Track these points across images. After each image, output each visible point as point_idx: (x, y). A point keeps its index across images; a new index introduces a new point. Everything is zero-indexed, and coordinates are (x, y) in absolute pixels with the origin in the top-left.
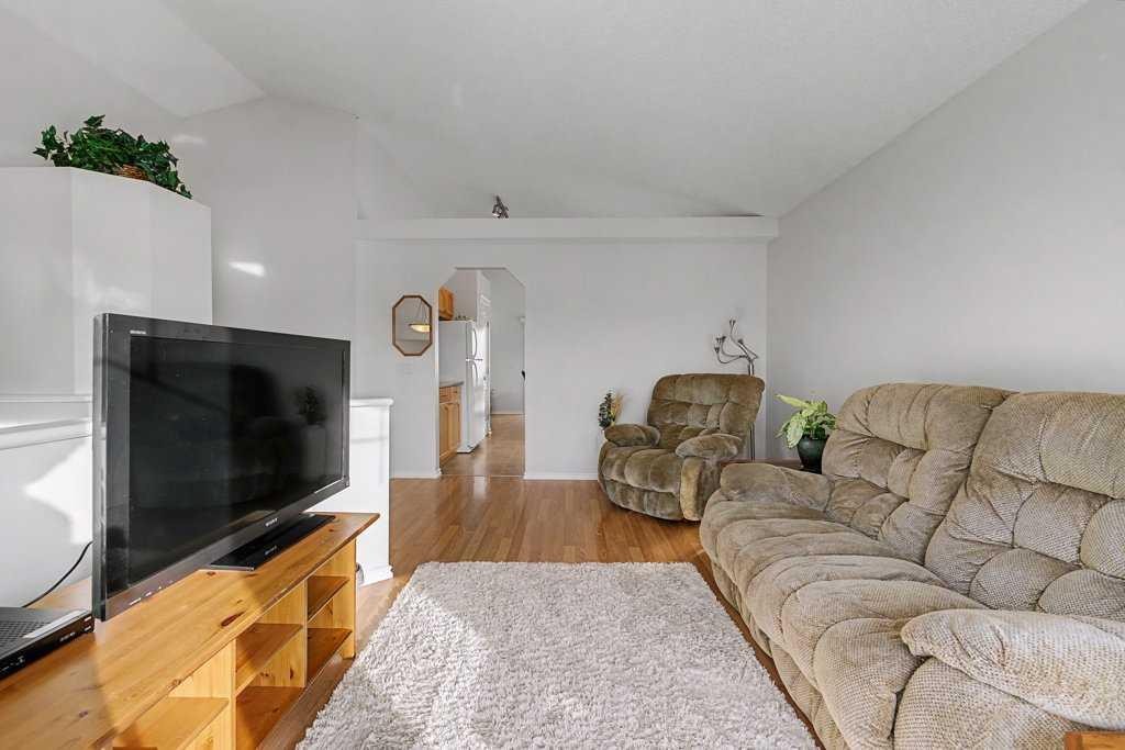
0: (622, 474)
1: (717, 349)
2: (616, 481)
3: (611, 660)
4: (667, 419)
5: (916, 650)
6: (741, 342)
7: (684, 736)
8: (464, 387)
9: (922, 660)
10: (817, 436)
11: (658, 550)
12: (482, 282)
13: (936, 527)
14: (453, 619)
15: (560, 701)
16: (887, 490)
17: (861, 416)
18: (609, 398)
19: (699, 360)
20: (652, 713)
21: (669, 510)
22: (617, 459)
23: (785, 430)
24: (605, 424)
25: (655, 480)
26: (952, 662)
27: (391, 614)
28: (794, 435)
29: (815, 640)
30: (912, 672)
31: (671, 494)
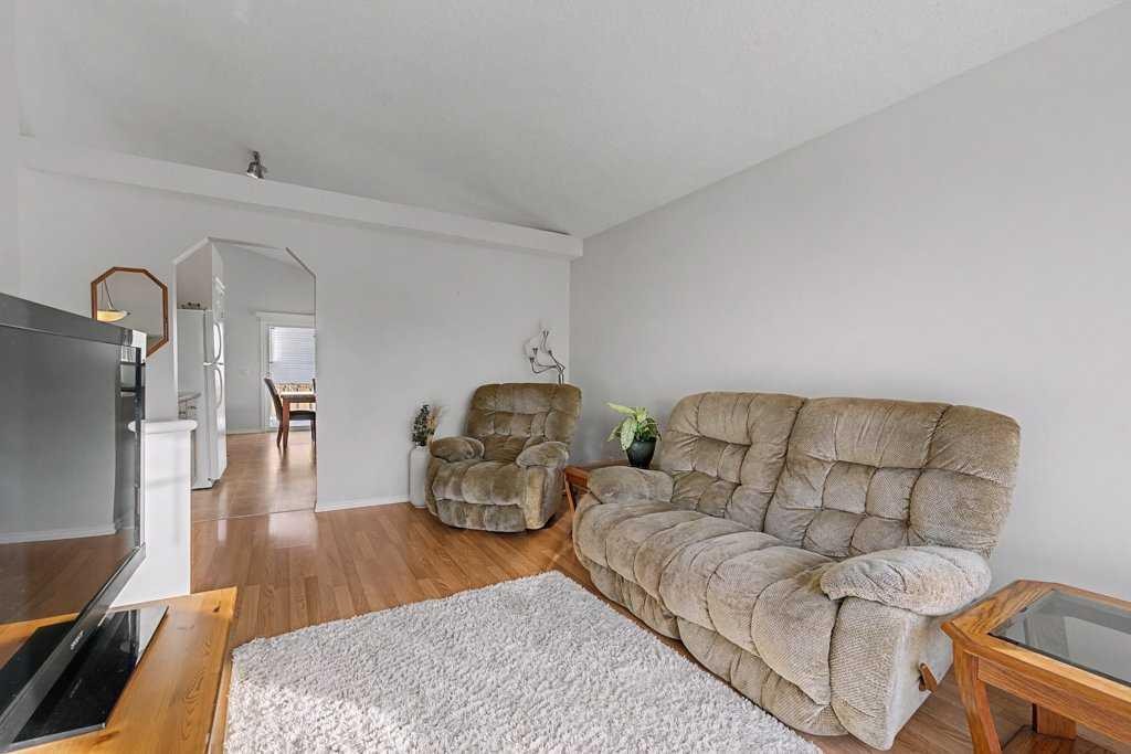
0: (458, 491)
1: (532, 359)
2: (450, 500)
3: (547, 685)
4: (490, 430)
5: (834, 596)
6: (550, 352)
7: (652, 730)
8: (201, 400)
9: (840, 602)
10: (647, 438)
11: (517, 564)
12: (217, 261)
13: (769, 503)
14: (338, 703)
15: (527, 745)
16: (719, 478)
17: (693, 419)
18: (425, 410)
19: (512, 370)
20: (617, 721)
21: (514, 522)
22: (450, 476)
23: (618, 435)
24: (420, 439)
25: (498, 494)
26: (872, 597)
27: (236, 726)
28: (627, 440)
29: (751, 609)
30: (838, 612)
31: (516, 505)
